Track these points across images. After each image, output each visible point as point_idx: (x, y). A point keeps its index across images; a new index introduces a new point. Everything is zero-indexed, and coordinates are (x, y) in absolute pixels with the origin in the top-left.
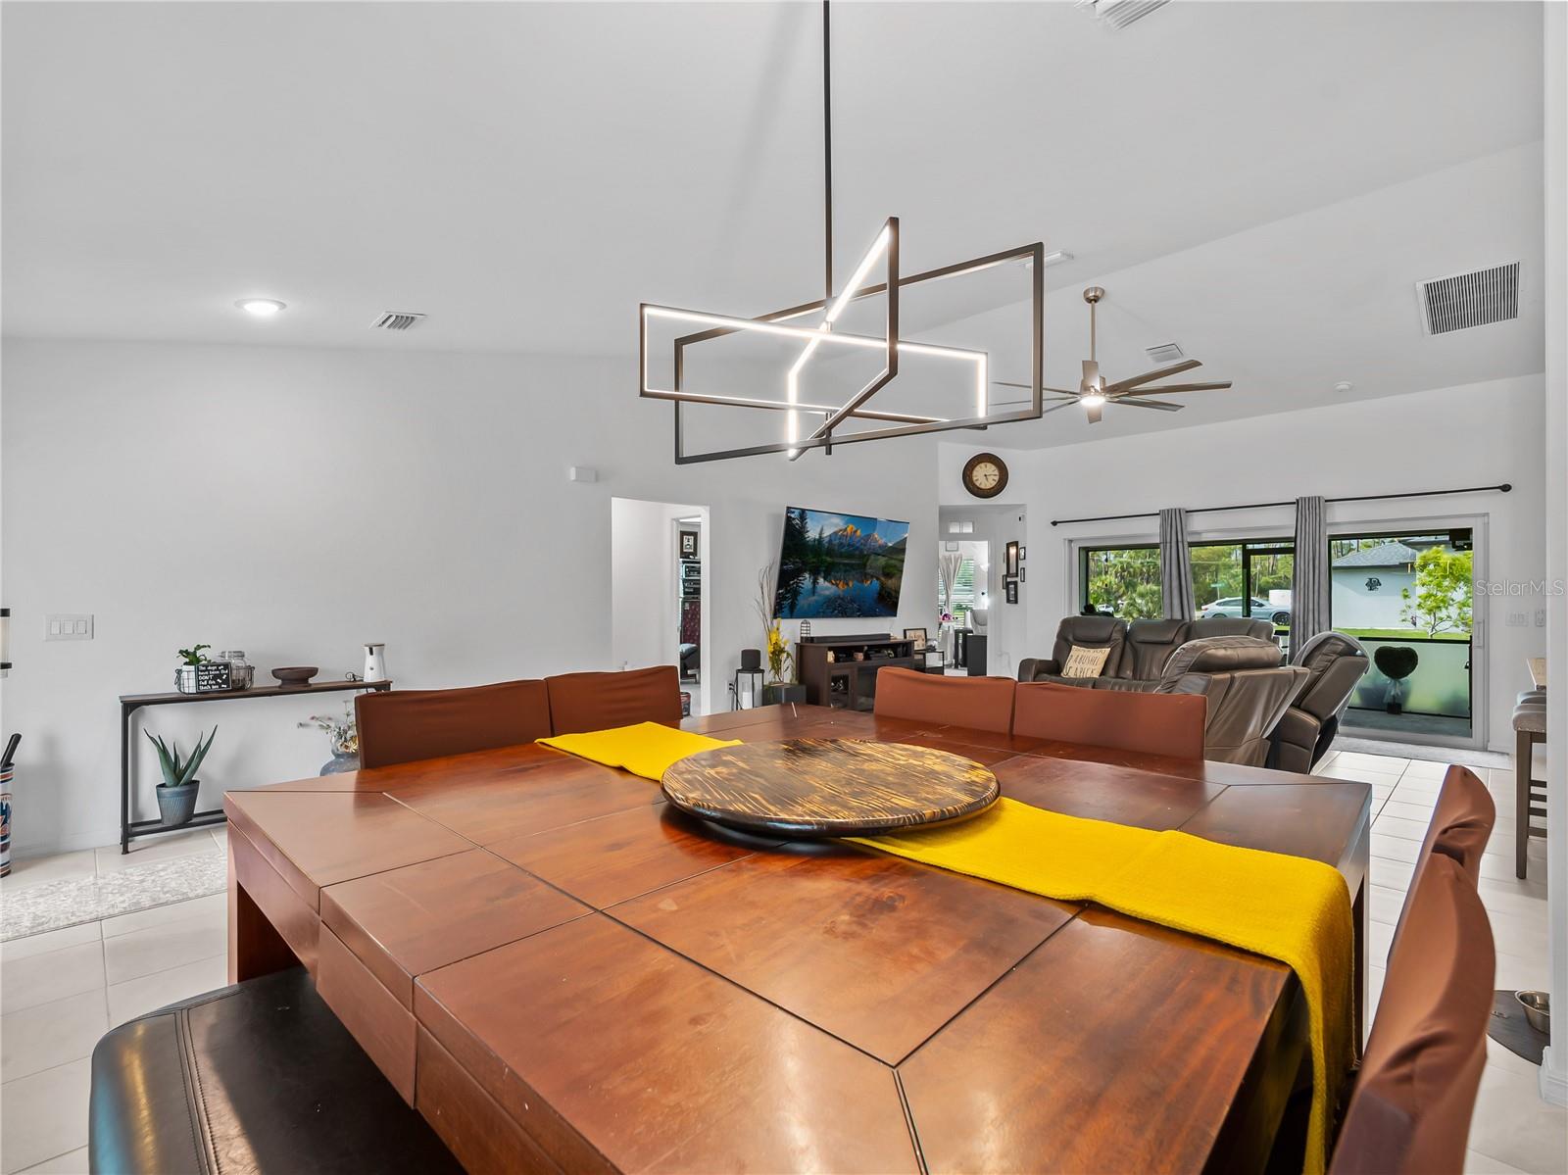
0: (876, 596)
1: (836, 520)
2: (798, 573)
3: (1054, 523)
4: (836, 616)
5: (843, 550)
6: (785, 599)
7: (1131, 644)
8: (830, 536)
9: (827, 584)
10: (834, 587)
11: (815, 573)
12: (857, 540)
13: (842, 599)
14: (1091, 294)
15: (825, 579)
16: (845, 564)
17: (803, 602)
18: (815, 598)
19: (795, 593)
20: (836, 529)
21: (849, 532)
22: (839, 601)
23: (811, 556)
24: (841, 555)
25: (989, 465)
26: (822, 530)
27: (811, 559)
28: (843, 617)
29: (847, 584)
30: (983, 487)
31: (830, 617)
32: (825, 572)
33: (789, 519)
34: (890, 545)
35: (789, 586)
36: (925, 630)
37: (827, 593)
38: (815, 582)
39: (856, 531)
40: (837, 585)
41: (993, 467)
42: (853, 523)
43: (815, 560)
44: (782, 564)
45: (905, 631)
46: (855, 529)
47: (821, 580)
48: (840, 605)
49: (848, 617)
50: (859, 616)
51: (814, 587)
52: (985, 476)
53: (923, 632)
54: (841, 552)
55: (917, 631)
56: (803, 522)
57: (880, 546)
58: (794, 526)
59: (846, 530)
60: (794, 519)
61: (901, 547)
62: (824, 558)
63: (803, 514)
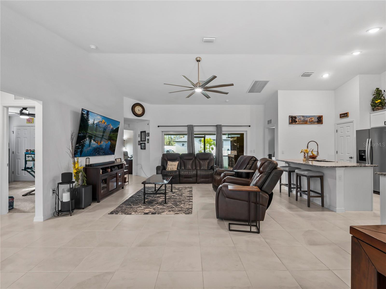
0: (109, 147)
1: (99, 117)
3: (158, 126)
6: (78, 148)
7: (183, 160)
8: (97, 123)
12: (105, 126)
13: (99, 148)
14: (198, 59)
17: (85, 150)
19: (83, 146)
20: (99, 121)
21: (103, 123)
25: (140, 107)
26: (94, 120)
27: (89, 132)
28: (98, 156)
30: (138, 113)
33: (82, 114)
34: (114, 129)
36: (121, 159)
37: (94, 146)
38: (90, 142)
39: (105, 123)
40: (98, 143)
41: (141, 108)
42: (104, 119)
44: (78, 134)
45: (116, 159)
46: (105, 121)
51: (90, 143)
52: (138, 110)
53: (120, 159)
54: (100, 130)
55: (119, 159)
56: (87, 116)
57: (112, 129)
58: (84, 117)
59: (102, 121)
60: (84, 114)
61: (117, 130)
62: (94, 132)
63: (88, 113)
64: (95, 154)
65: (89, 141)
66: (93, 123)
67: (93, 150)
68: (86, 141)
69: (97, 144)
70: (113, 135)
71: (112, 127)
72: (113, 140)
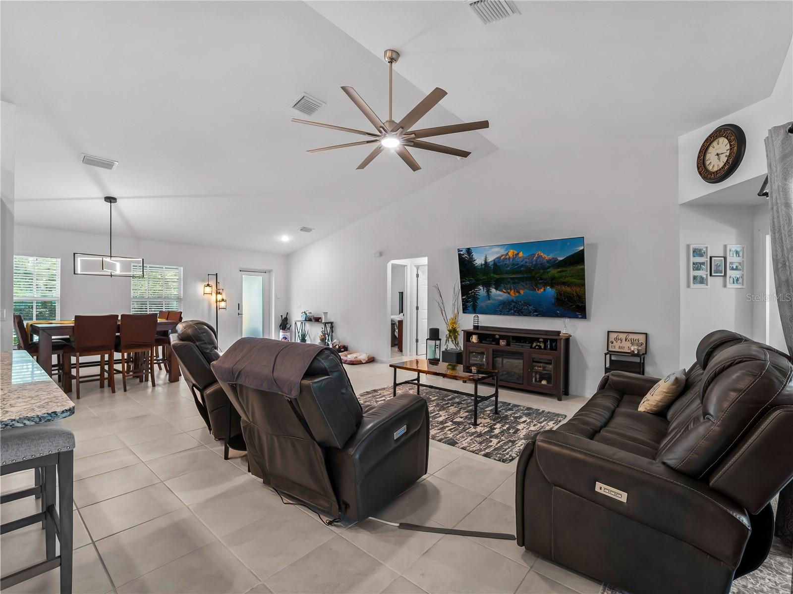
2: (473, 286)
4: (513, 314)
5: (509, 269)
8: (494, 260)
9: (498, 292)
10: (507, 294)
11: (487, 285)
12: (520, 260)
15: (497, 289)
16: (512, 279)
18: (491, 301)
21: (511, 256)
22: (513, 304)
23: (481, 275)
25: (722, 139)
26: (486, 257)
27: (481, 277)
28: (519, 315)
29: (519, 293)
30: (716, 169)
31: (508, 315)
32: (494, 284)
33: (460, 255)
35: (469, 294)
37: (501, 298)
38: (488, 291)
39: (518, 254)
40: (509, 293)
41: (726, 141)
43: (484, 277)
44: (461, 282)
45: (608, 332)
46: (516, 252)
47: (493, 290)
49: (524, 315)
50: (537, 316)
52: (718, 154)
53: (645, 335)
54: (506, 270)
55: (630, 334)
56: (469, 256)
57: (548, 261)
58: (464, 258)
59: (507, 254)
60: (463, 254)
61: (578, 259)
62: (492, 275)
63: (469, 251)
64: (509, 311)
65: (485, 291)
66: (486, 262)
67: (501, 305)
68: (479, 290)
69: (508, 295)
70: (564, 274)
71: (550, 257)
72: (564, 284)
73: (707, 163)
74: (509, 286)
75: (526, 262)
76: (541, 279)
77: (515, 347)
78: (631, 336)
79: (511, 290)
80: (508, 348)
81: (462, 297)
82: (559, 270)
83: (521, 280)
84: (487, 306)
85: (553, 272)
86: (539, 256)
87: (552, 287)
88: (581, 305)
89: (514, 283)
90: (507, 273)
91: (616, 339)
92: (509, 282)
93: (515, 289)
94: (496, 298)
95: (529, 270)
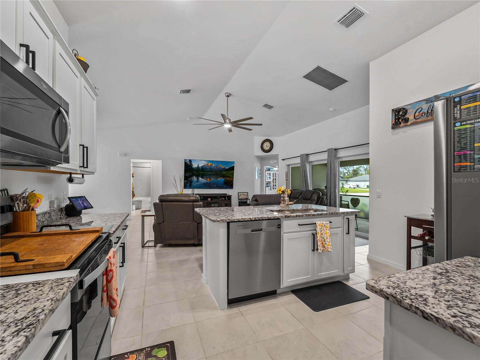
0: (223, 183)
1: (204, 162)
2: (191, 176)
3: (284, 160)
4: (208, 188)
6: (187, 183)
8: (202, 166)
9: (202, 179)
11: (198, 176)
12: (213, 167)
15: (202, 178)
16: (209, 174)
17: (193, 184)
18: (199, 183)
19: (191, 182)
20: (204, 165)
21: (209, 165)
22: (208, 184)
24: (207, 171)
25: (268, 142)
26: (198, 164)
27: (195, 173)
28: (210, 188)
30: (266, 149)
32: (201, 176)
33: (185, 162)
34: (227, 168)
35: (189, 180)
37: (203, 182)
38: (198, 179)
39: (212, 165)
40: (207, 180)
42: (210, 162)
44: (185, 174)
45: (238, 193)
46: (211, 164)
47: (200, 179)
48: (209, 185)
50: (217, 188)
52: (267, 146)
53: (247, 193)
56: (190, 163)
57: (223, 169)
58: (188, 164)
59: (208, 164)
60: (187, 162)
61: (232, 169)
62: (200, 172)
63: (190, 161)
66: (198, 167)
70: (228, 173)
71: (224, 167)
72: (227, 177)
73: (264, 147)
74: (207, 177)
75: (215, 168)
76: (220, 175)
77: (215, 200)
78: (244, 194)
79: (208, 178)
80: (212, 201)
81: (184, 181)
82: (226, 172)
83: (213, 175)
84: (197, 185)
85: (224, 173)
86: (220, 166)
87: (223, 178)
88: (232, 184)
89: (209, 176)
90: (207, 172)
91: (240, 195)
92: (207, 176)
93: (209, 178)
94: (201, 182)
95: (216, 171)
